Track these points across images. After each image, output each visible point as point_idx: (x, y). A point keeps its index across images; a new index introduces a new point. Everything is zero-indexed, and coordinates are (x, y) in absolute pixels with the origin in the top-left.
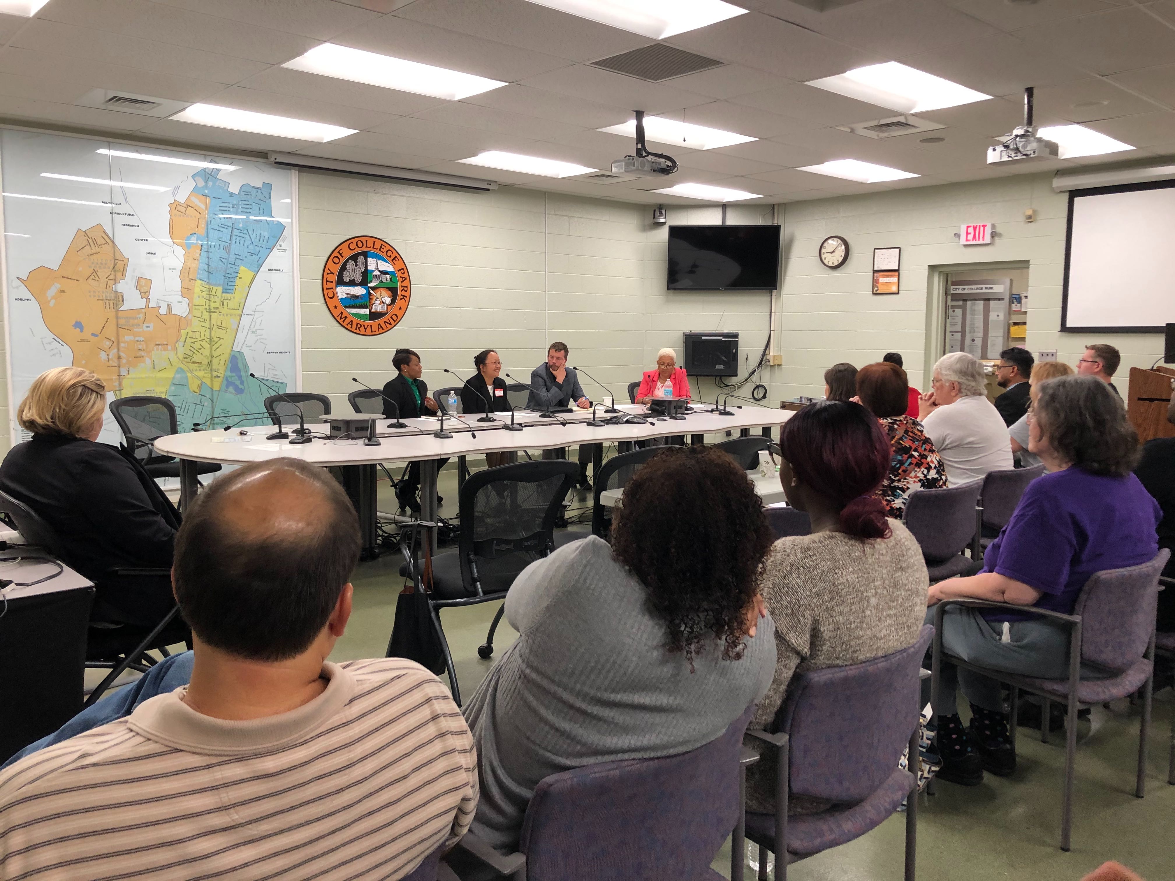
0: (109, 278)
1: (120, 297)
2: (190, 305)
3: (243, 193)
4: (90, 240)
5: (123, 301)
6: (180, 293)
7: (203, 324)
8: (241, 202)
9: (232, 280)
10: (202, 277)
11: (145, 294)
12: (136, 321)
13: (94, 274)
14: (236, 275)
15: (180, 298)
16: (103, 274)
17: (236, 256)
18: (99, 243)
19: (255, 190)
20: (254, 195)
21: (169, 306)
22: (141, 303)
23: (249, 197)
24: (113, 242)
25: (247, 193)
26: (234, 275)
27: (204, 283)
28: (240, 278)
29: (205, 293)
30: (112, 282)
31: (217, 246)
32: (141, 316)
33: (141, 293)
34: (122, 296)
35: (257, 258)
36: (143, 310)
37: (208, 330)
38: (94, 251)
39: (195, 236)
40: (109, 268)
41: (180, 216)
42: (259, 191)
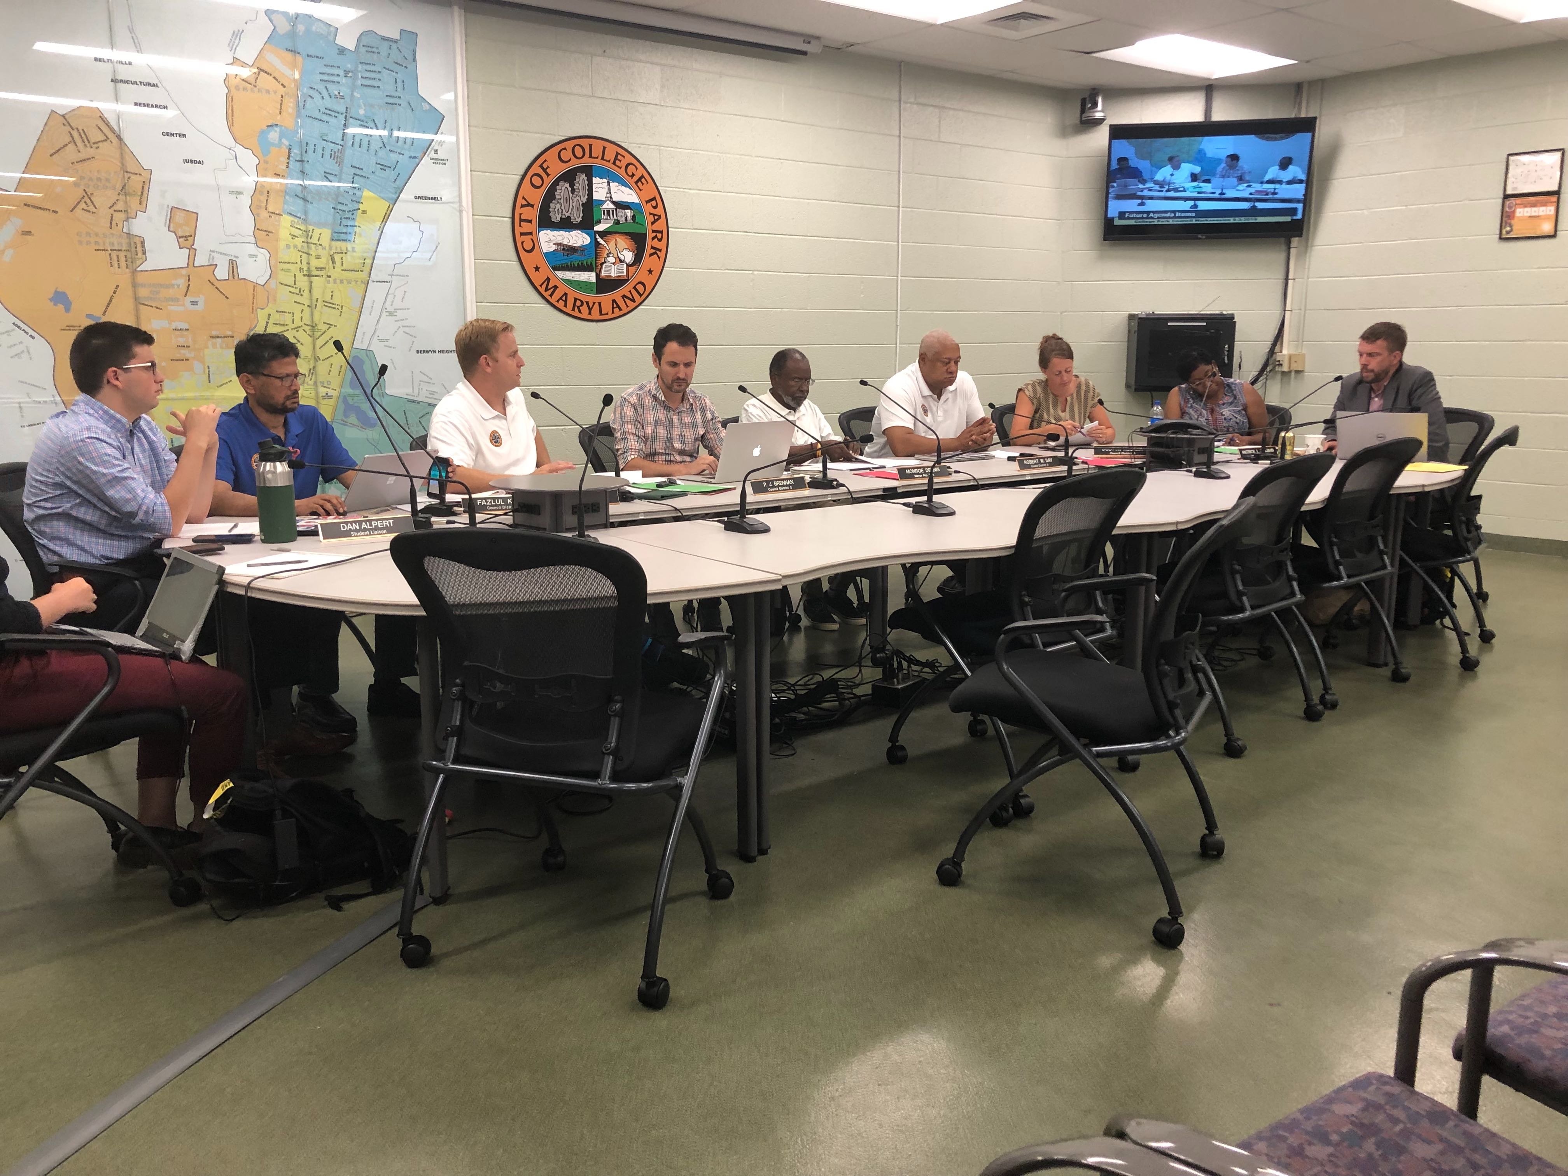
0: (116, 207)
1: (139, 246)
2: (272, 263)
3: (363, 50)
4: (75, 134)
5: (144, 253)
6: (253, 240)
7: (299, 299)
8: (360, 67)
9: (349, 215)
10: (292, 209)
11: (186, 240)
12: (171, 291)
13: (86, 199)
14: (356, 206)
15: (252, 249)
16: (103, 199)
17: (353, 170)
18: (93, 141)
19: (386, 44)
20: (384, 53)
21: (233, 265)
22: (180, 258)
23: (375, 56)
24: (119, 137)
25: (370, 49)
26: (351, 206)
27: (296, 220)
28: (364, 212)
29: (299, 240)
30: (122, 216)
31: (319, 150)
32: (182, 282)
33: (178, 238)
34: (143, 243)
35: (392, 174)
36: (184, 272)
37: (307, 311)
38: (82, 156)
39: (277, 129)
40: (114, 188)
41: (245, 89)
42: (394, 46)
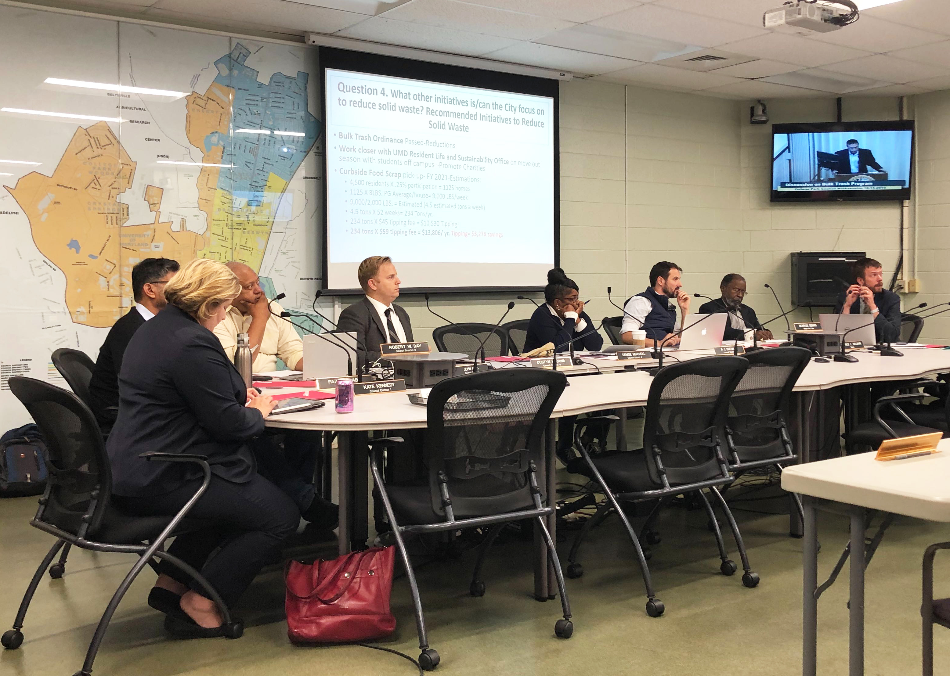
0: (114, 186)
1: (125, 210)
3: (274, 84)
4: (92, 141)
6: (197, 205)
8: (271, 95)
9: (260, 189)
10: (223, 185)
11: (155, 206)
12: (143, 239)
14: (265, 183)
15: (196, 211)
16: (105, 181)
17: (263, 160)
18: (102, 144)
19: (288, 80)
20: (287, 86)
21: (183, 222)
23: (281, 88)
24: (119, 142)
25: (278, 84)
26: (261, 183)
27: (225, 192)
28: (270, 187)
29: (228, 205)
30: (116, 191)
31: (243, 148)
32: (150, 233)
33: (150, 205)
34: (128, 208)
35: (290, 162)
36: (152, 226)
37: (229, 251)
38: (95, 154)
39: (217, 135)
40: (113, 174)
41: (199, 110)
42: (293, 81)
